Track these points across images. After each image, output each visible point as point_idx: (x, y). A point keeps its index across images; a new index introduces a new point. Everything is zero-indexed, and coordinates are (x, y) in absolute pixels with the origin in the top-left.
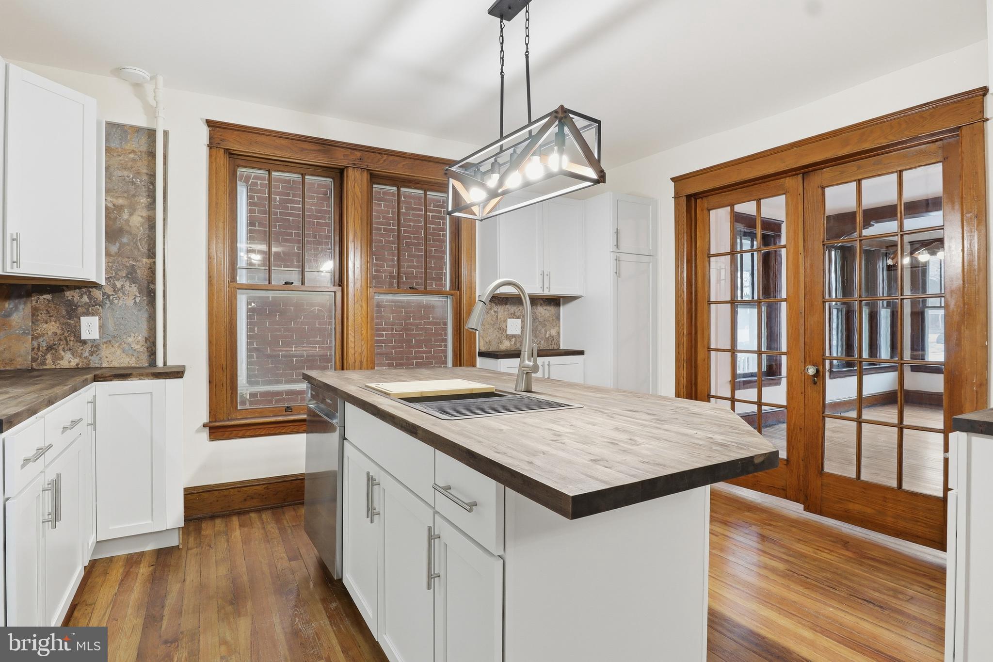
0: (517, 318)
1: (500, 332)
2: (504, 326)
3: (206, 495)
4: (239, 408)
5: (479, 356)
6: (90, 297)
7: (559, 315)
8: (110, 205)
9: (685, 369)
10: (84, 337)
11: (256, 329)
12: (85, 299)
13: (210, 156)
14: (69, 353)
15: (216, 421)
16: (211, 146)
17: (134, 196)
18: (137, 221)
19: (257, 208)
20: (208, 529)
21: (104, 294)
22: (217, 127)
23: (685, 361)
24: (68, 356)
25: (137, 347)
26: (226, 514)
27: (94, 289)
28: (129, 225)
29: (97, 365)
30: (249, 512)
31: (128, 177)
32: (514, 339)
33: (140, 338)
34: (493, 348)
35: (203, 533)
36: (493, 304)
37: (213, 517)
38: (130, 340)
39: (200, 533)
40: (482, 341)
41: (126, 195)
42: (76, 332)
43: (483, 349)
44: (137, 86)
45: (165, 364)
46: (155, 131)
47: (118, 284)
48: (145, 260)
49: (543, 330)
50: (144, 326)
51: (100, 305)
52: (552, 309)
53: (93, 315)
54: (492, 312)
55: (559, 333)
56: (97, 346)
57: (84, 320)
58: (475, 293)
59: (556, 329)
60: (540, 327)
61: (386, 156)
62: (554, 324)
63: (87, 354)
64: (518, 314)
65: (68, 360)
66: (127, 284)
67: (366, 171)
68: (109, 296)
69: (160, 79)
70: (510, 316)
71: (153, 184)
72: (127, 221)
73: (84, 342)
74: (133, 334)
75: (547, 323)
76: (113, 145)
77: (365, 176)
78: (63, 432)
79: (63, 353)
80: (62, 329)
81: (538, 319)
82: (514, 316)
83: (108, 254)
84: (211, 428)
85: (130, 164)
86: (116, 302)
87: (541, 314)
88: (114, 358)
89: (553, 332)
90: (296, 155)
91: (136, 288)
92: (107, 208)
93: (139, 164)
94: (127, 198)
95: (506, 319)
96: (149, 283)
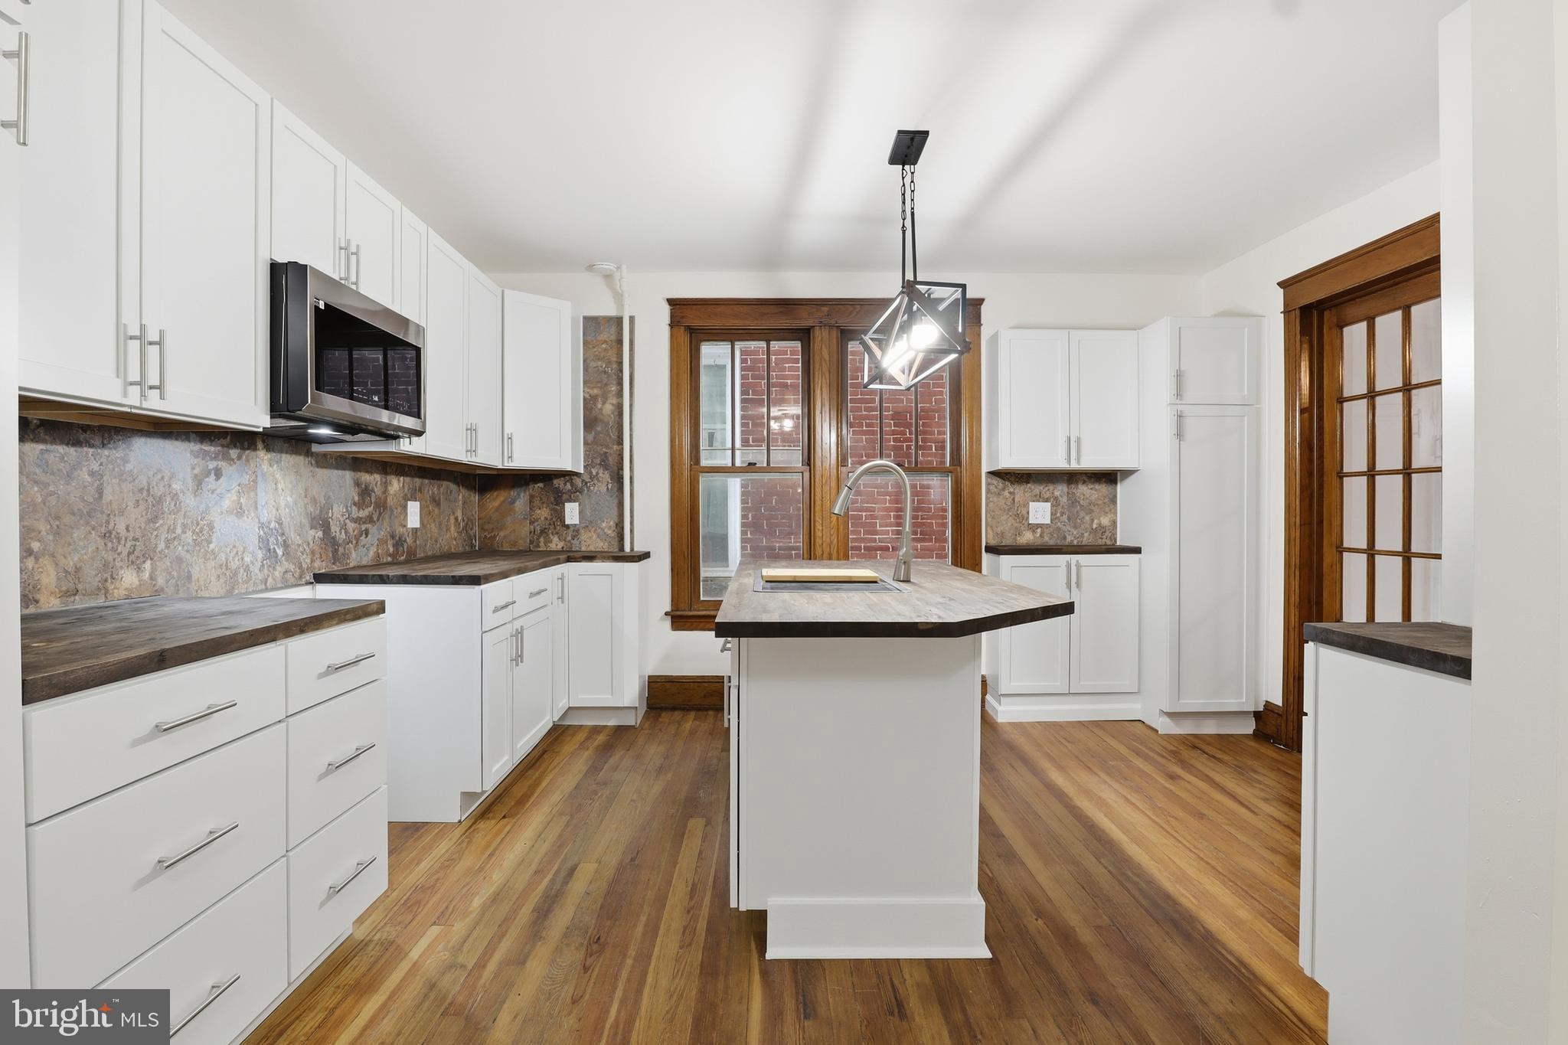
0: (1046, 502)
1: (1018, 520)
2: (1024, 512)
3: (668, 685)
4: (702, 599)
5: (986, 551)
6: (572, 484)
7: (1115, 496)
8: (587, 396)
9: (1297, 578)
10: (568, 522)
11: (750, 515)
12: (569, 486)
13: (672, 335)
14: (556, 536)
15: (678, 610)
16: (672, 325)
17: (606, 385)
18: (608, 408)
19: (750, 373)
20: (665, 717)
21: (583, 481)
22: (677, 304)
23: (1298, 566)
24: (555, 539)
25: (610, 532)
26: (685, 708)
27: (575, 477)
28: (602, 414)
29: (577, 549)
30: (707, 709)
31: (602, 367)
32: (1039, 530)
33: (612, 523)
34: (1008, 541)
35: (660, 720)
36: (1007, 483)
37: (674, 709)
38: (604, 525)
39: (657, 719)
40: (990, 531)
41: (599, 385)
42: (560, 515)
43: (992, 542)
44: (608, 277)
45: (632, 549)
46: (622, 318)
47: (594, 472)
48: (615, 447)
49: (1087, 518)
50: (615, 511)
51: (580, 492)
52: (1103, 489)
53: (574, 502)
54: (1006, 493)
55: (1114, 522)
56: (577, 531)
57: (567, 505)
58: (980, 469)
59: (1110, 516)
60: (1082, 514)
61: (858, 306)
62: (1107, 509)
63: (569, 538)
64: (1048, 495)
65: (556, 544)
66: (601, 472)
67: (835, 328)
68: (586, 483)
69: (624, 267)
70: (1035, 499)
71: (621, 371)
72: (601, 409)
73: (568, 527)
74: (606, 520)
75: (1093, 508)
76: (589, 338)
77: (834, 333)
78: (530, 597)
79: (552, 537)
80: (551, 515)
81: (1079, 502)
82: (1039, 498)
83: (586, 443)
84: (673, 617)
85: (603, 354)
86: (592, 488)
87: (1084, 495)
88: (590, 541)
89: (1105, 521)
90: (756, 322)
91: (608, 475)
92: (585, 399)
93: (610, 353)
94: (601, 388)
95: (1028, 503)
96: (618, 469)
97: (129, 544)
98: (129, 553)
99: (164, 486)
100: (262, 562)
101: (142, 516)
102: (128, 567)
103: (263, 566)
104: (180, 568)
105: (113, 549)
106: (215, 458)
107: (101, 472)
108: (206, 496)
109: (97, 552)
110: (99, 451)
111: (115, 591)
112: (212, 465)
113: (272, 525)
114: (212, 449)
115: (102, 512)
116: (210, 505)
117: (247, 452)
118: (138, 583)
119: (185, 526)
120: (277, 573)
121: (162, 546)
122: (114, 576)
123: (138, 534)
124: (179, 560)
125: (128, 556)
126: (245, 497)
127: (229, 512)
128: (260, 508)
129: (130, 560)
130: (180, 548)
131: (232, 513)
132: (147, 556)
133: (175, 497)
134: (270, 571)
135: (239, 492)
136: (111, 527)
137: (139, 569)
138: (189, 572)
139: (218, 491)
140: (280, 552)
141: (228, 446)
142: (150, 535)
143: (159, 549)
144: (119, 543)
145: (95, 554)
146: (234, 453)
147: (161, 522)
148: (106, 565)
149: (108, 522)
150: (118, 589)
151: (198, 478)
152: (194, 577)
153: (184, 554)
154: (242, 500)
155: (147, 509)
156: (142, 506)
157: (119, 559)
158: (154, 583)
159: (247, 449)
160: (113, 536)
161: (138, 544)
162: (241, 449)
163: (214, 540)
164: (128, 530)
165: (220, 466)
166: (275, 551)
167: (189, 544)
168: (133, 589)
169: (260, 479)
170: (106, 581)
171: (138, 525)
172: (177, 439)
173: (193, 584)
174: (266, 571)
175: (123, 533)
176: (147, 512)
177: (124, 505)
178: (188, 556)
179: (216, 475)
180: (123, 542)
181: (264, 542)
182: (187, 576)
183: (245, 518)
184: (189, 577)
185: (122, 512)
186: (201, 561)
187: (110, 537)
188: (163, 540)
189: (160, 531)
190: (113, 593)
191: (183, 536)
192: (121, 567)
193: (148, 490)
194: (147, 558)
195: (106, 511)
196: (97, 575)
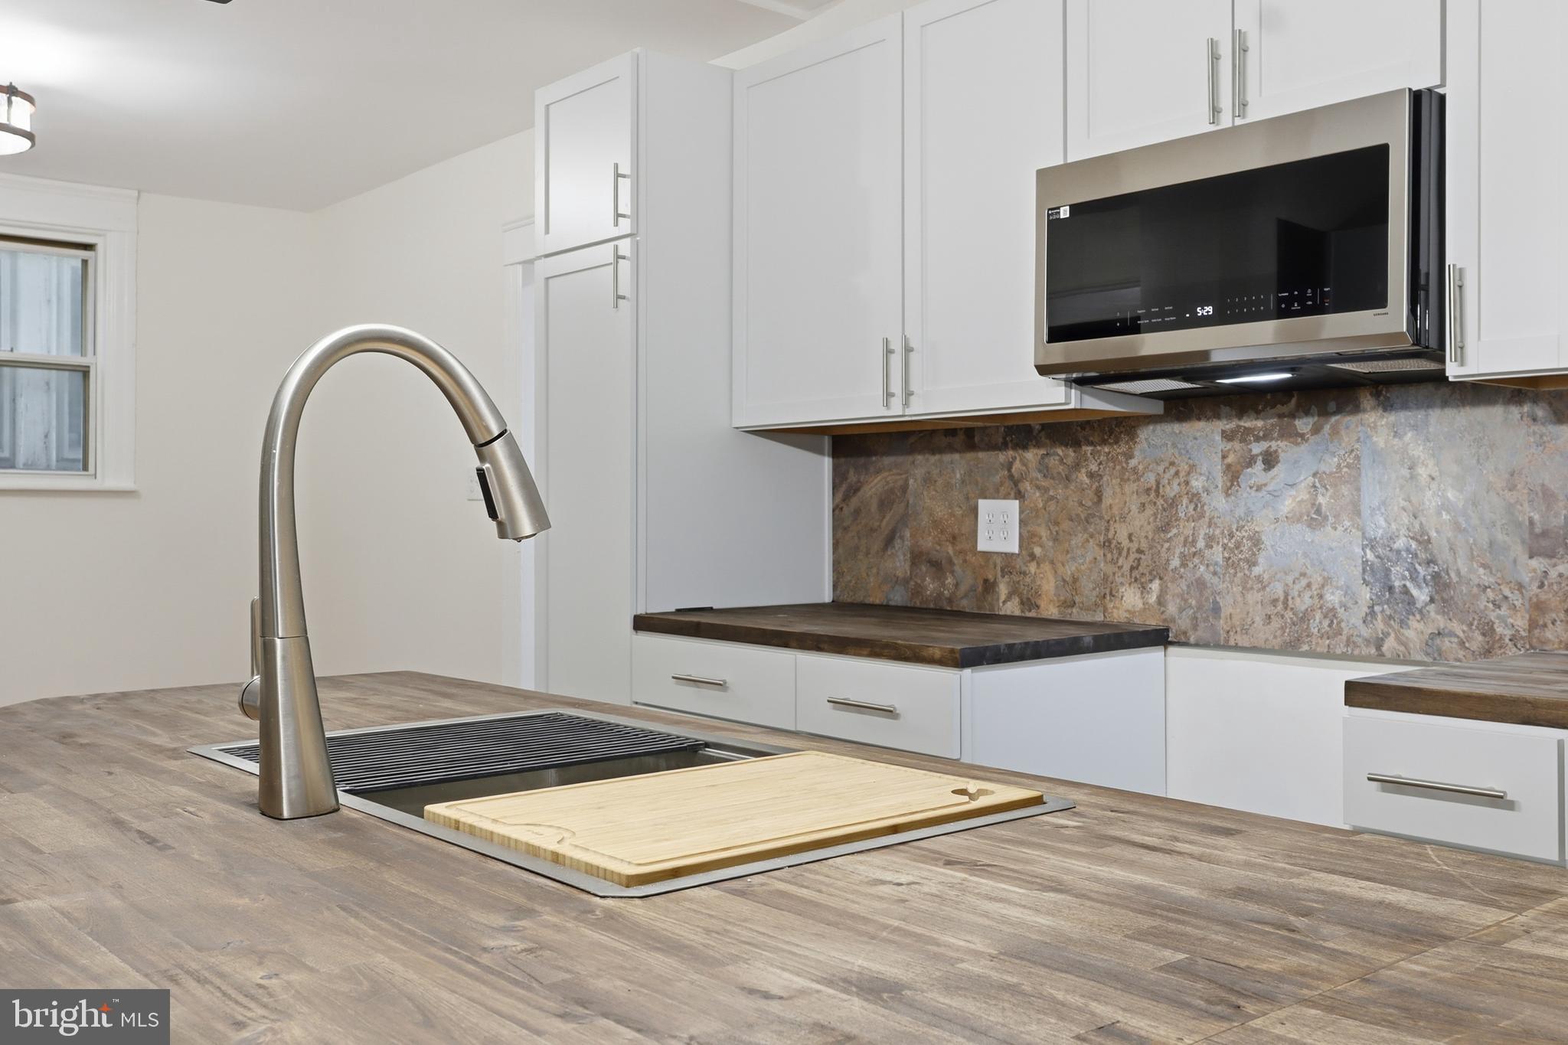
97: (1133, 556)
98: (1132, 569)
99: (1179, 484)
100: (1371, 607)
101: (1149, 523)
102: (1130, 584)
103: (1372, 613)
104: (1201, 595)
105: (1114, 562)
106: (1266, 437)
107: (1100, 473)
108: (1245, 495)
109: (1095, 562)
110: (1099, 448)
111: (1115, 610)
112: (1257, 448)
113: (1400, 543)
114: (1260, 423)
115: (1101, 518)
116: (1253, 508)
117: (1334, 419)
118: (1141, 606)
119: (1210, 540)
120: (1409, 633)
121: (1175, 562)
122: (1114, 593)
123: (1144, 545)
124: (1201, 584)
125: (1131, 571)
126: (1329, 494)
127: (1293, 518)
128: (1366, 512)
129: (1133, 575)
130: (1202, 568)
131: (1299, 520)
132: (1158, 572)
133: (1195, 498)
134: (1391, 626)
135: (1314, 486)
136: (1110, 536)
137: (1144, 589)
138: (1215, 602)
139: (1270, 488)
140: (1421, 595)
141: (1293, 416)
142: (1159, 547)
143: (1172, 567)
144: (1120, 554)
145: (1093, 565)
146: (1303, 424)
147: (1174, 531)
148: (1105, 578)
149: (1107, 530)
150: (1118, 608)
151: (1233, 468)
152: (1226, 611)
153: (1208, 577)
154: (1321, 500)
155: (1155, 515)
156: (1149, 511)
157: (1120, 574)
158: (1162, 609)
159: (1334, 413)
160: (1113, 546)
161: (1143, 556)
162: (1319, 415)
163: (1261, 560)
164: (1131, 540)
165: (1274, 448)
166: (1406, 591)
167: (1216, 564)
168: (1135, 612)
169: (1365, 462)
170: (1104, 597)
171: (1143, 534)
172: (1199, 419)
173: (1222, 622)
174: (1380, 625)
175: (1125, 543)
176: (1156, 518)
177: (1126, 510)
178: (1215, 580)
179: (1265, 462)
180: (1124, 553)
181: (1377, 574)
182: (1213, 609)
183: (1329, 528)
184: (1216, 610)
185: (1123, 518)
186: (1237, 589)
187: (1109, 546)
188: (1177, 555)
189: (1173, 543)
190: (1112, 612)
191: (1207, 553)
192: (1122, 584)
193: (1157, 491)
194: (1155, 577)
195: (1106, 516)
196: (1094, 589)
